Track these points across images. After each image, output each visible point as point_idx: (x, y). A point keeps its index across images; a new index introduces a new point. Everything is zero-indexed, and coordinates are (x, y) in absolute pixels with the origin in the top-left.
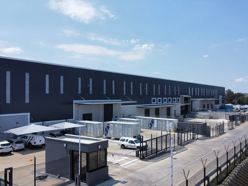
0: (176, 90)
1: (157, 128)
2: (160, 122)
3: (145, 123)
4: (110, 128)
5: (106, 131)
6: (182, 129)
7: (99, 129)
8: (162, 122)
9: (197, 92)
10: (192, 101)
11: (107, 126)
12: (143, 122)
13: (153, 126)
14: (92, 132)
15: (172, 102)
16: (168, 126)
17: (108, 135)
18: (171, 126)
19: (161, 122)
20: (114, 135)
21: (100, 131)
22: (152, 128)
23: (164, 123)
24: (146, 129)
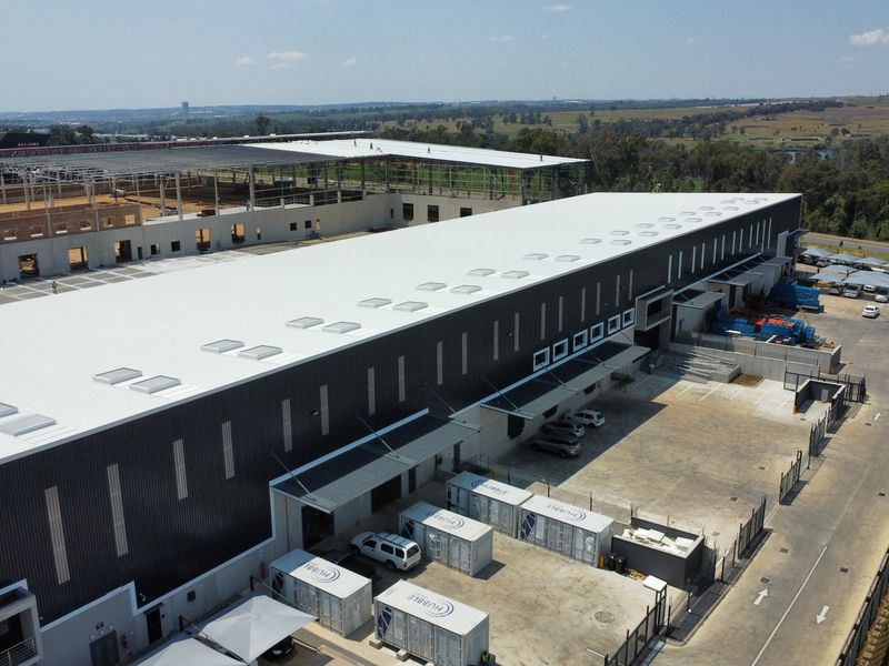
0: (621, 288)
1: (546, 541)
2: (554, 527)
3: (507, 516)
4: (394, 621)
5: (380, 625)
6: (624, 562)
7: (358, 606)
8: (562, 528)
9: (698, 257)
10: (675, 306)
11: (384, 613)
12: (500, 513)
13: (532, 533)
14: (336, 617)
15: (606, 335)
16: (579, 545)
17: (388, 639)
18: (589, 548)
19: (558, 529)
20: (406, 644)
21: (360, 612)
22: (530, 538)
23: (567, 532)
24: (510, 535)
